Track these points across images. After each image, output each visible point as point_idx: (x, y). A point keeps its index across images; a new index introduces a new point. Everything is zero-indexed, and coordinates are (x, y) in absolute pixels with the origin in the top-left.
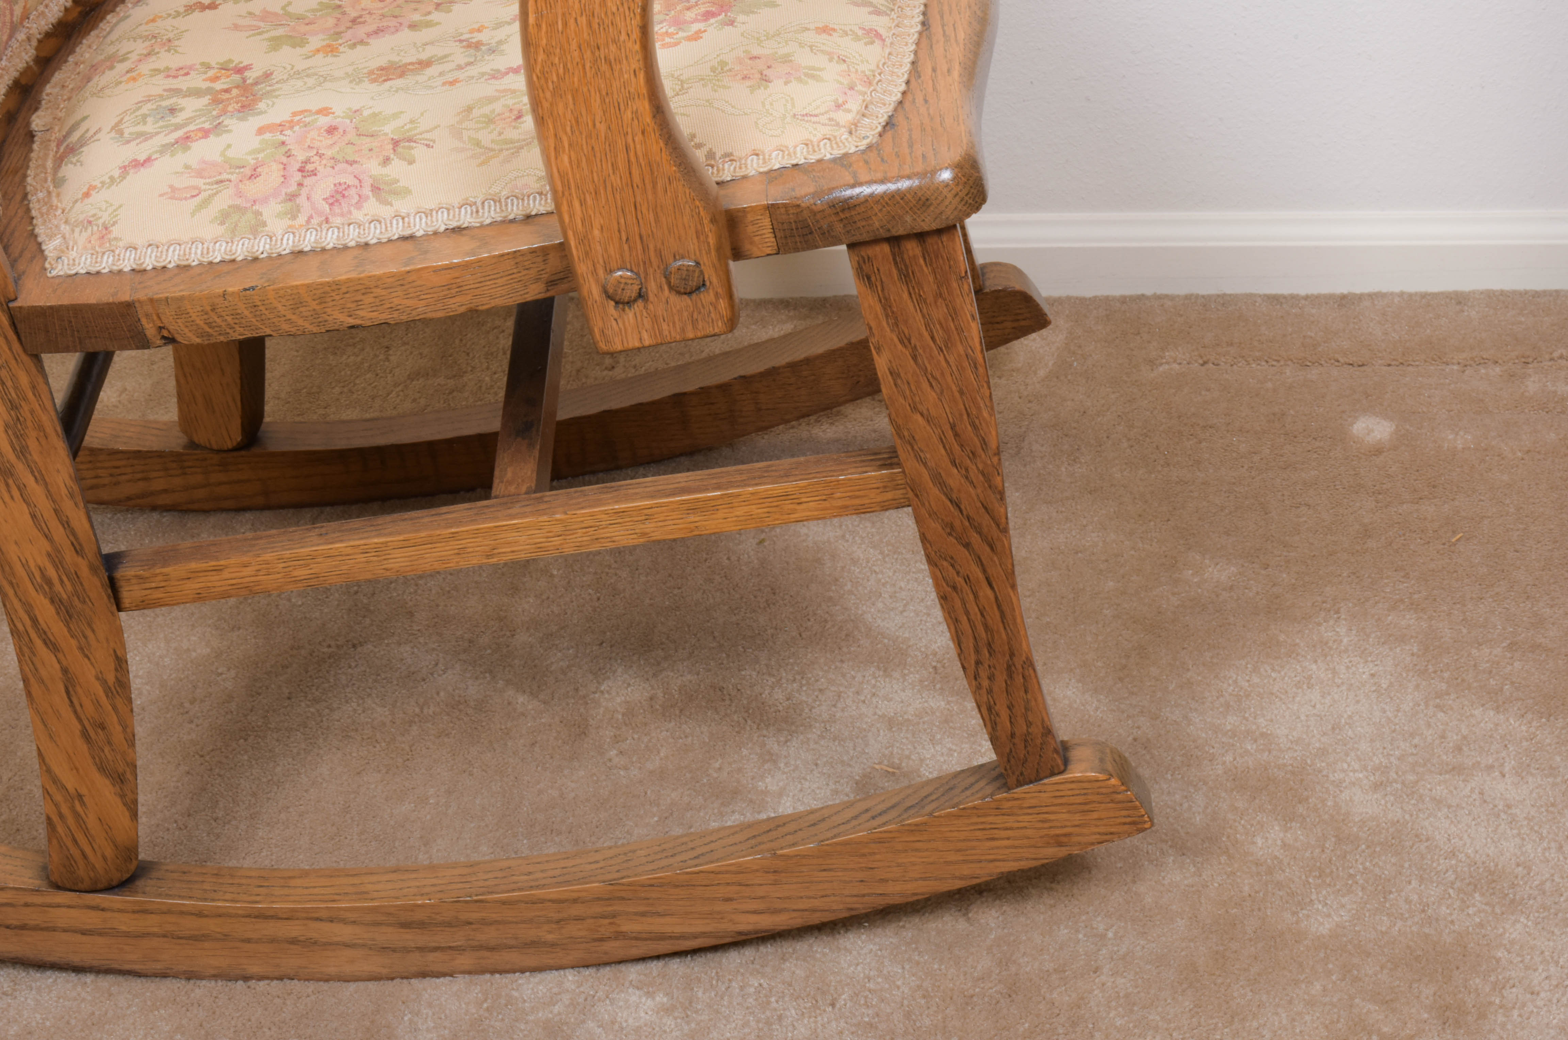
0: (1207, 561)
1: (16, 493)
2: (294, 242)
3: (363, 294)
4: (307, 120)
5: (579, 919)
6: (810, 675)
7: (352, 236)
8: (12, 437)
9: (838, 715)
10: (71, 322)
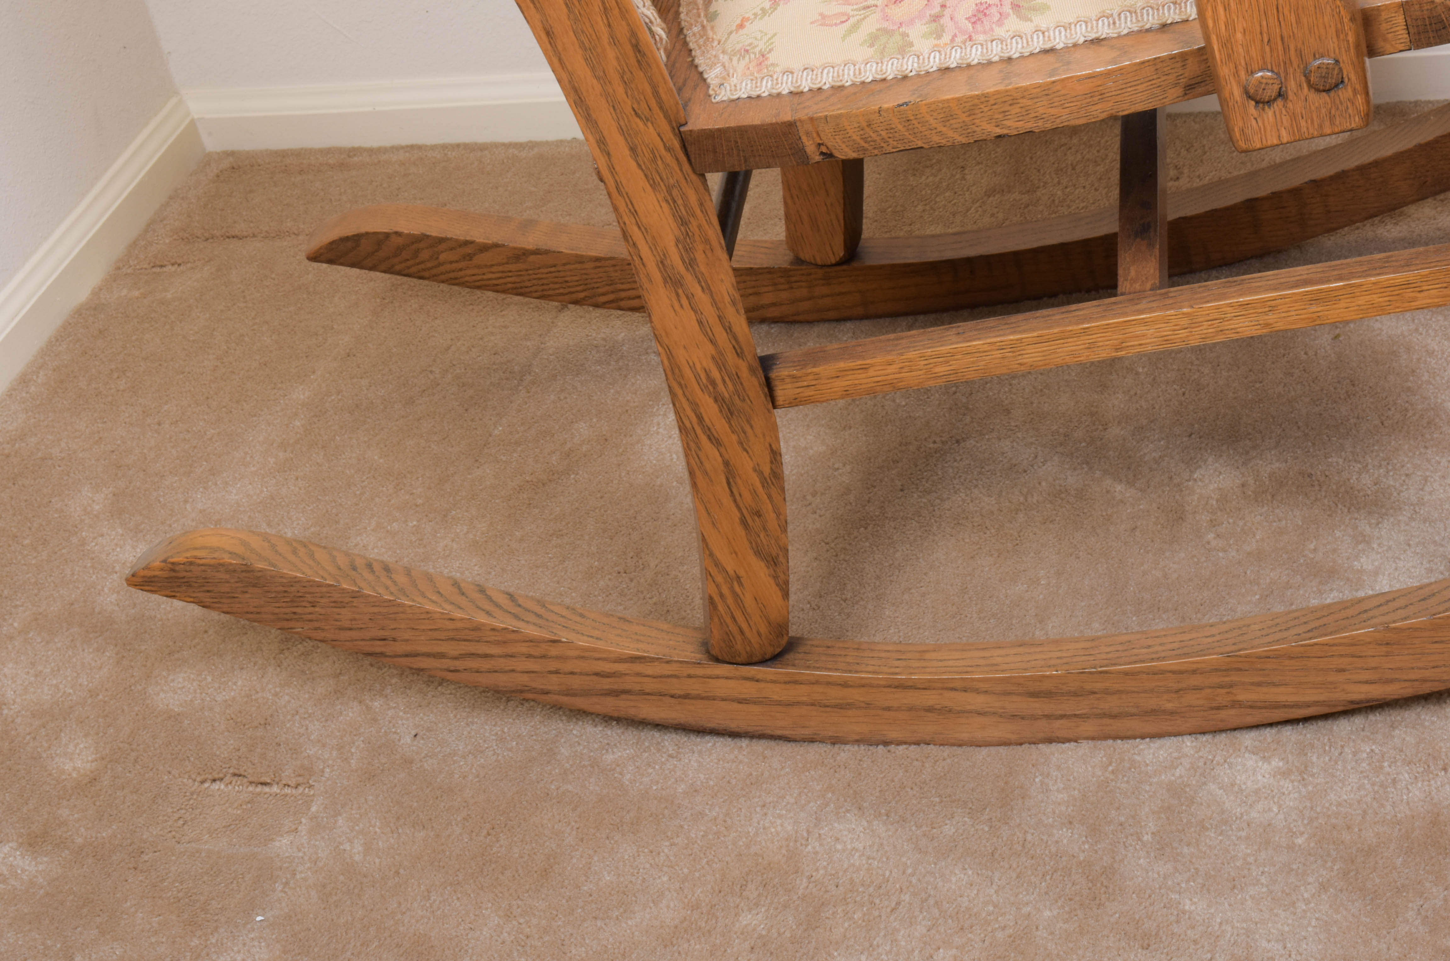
1: (685, 301)
2: (940, 60)
3: (1011, 105)
5: (1198, 689)
6: (1396, 461)
7: (996, 52)
8: (682, 251)
9: (1426, 498)
10: (737, 142)
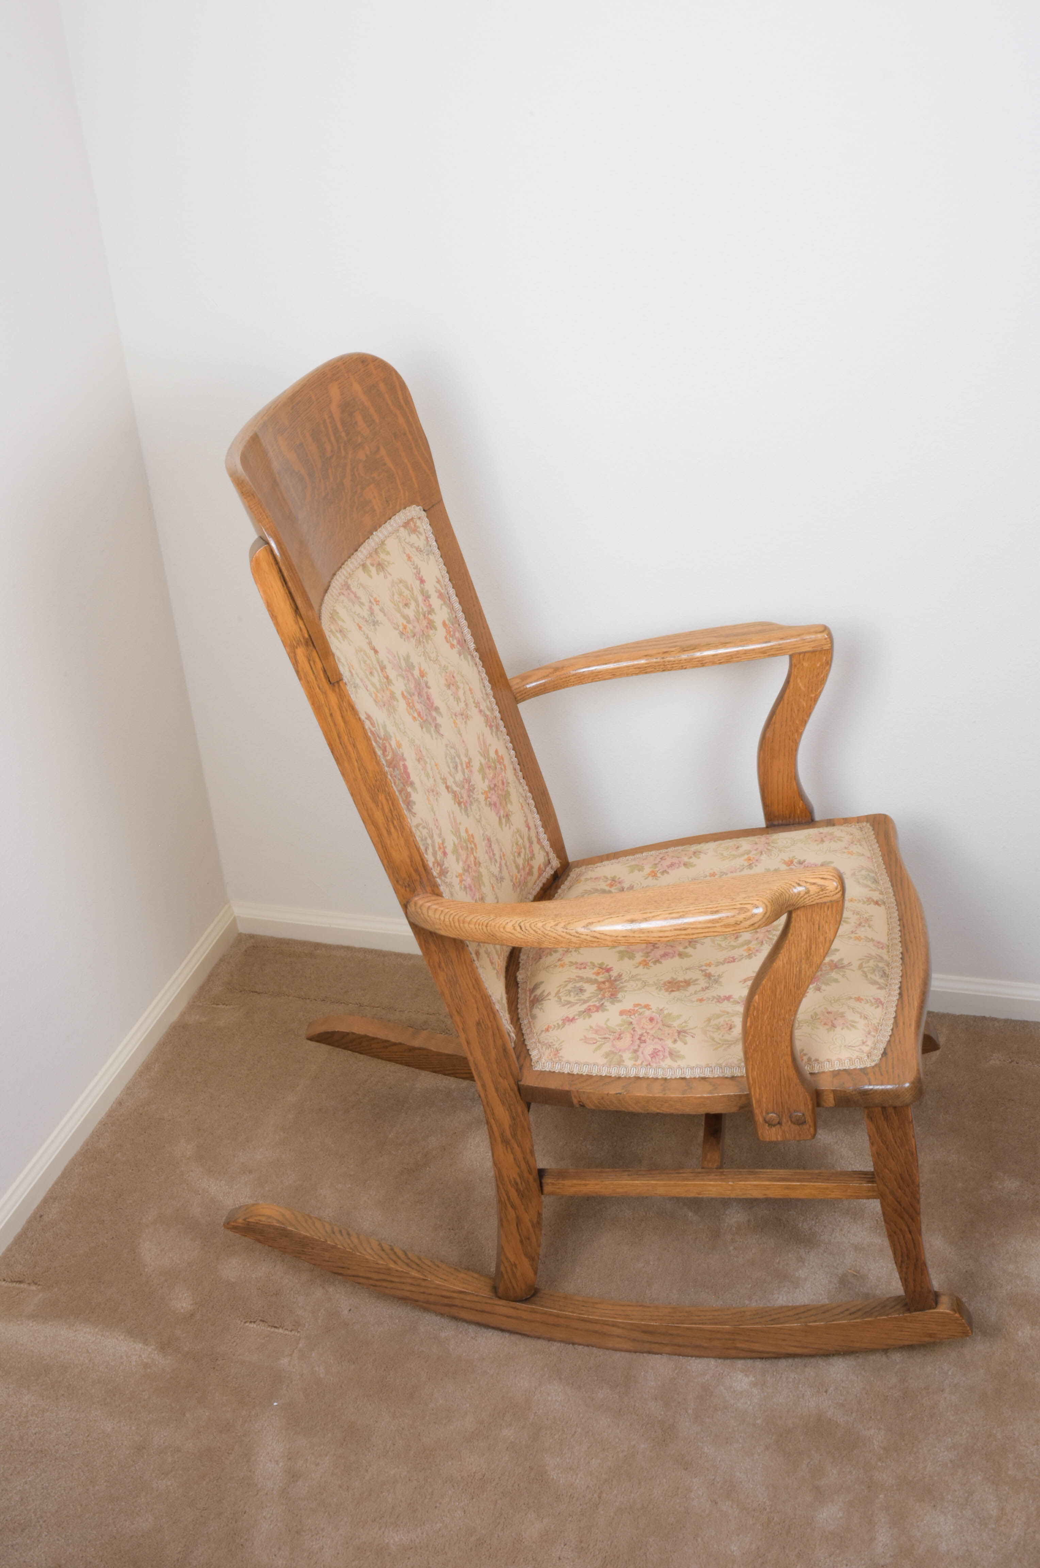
0: (1006, 1178)
1: (509, 1150)
2: (636, 1072)
3: (665, 1101)
4: (641, 1010)
5: (720, 1339)
7: (660, 1074)
9: (832, 1241)
